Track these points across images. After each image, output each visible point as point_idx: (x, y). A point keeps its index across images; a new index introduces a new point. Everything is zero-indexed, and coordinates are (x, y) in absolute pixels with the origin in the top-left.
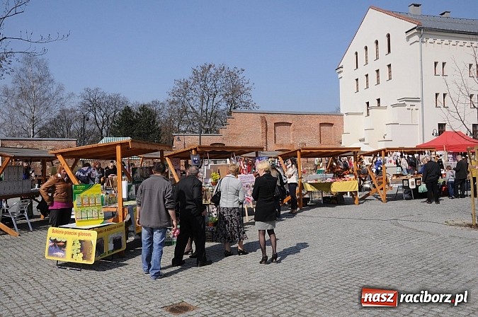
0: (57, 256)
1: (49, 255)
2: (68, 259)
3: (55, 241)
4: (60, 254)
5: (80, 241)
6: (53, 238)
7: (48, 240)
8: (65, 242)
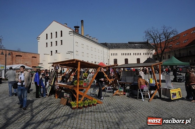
0: (175, 98)
1: (172, 98)
2: (177, 98)
3: (173, 94)
4: (175, 97)
5: (179, 92)
6: (172, 93)
7: (171, 94)
8: (176, 93)
